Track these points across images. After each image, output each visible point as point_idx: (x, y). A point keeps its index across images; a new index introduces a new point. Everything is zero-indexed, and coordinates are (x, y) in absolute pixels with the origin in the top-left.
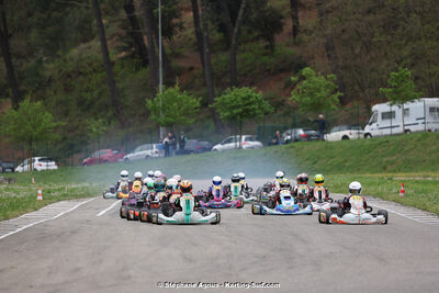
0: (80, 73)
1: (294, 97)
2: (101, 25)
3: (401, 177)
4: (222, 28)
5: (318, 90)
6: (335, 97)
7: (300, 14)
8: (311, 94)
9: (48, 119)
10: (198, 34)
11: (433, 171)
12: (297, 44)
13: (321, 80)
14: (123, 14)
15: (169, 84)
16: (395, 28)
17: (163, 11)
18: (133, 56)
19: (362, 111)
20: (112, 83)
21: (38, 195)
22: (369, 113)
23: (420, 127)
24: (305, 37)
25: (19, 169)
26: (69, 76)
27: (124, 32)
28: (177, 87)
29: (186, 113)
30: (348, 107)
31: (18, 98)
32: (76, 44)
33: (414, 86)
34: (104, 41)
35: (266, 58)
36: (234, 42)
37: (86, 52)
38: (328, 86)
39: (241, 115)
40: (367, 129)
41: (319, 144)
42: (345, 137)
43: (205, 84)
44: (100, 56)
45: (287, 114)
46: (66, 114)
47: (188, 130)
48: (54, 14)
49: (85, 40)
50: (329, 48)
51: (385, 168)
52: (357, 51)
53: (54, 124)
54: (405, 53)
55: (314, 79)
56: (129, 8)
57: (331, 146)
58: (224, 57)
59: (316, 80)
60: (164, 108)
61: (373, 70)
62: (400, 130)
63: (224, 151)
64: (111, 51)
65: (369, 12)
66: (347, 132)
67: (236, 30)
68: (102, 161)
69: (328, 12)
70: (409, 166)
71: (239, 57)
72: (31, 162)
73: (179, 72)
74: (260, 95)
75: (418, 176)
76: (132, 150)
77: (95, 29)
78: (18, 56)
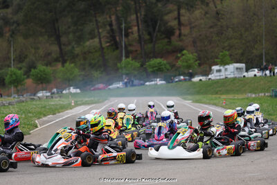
0: (90, 52)
1: (179, 63)
2: (99, 32)
3: (224, 97)
4: (149, 34)
5: (190, 60)
6: (197, 63)
7: (182, 28)
8: (187, 62)
9: (76, 71)
10: (139, 36)
11: (238, 94)
12: (181, 41)
13: (191, 56)
14: (108, 28)
15: (127, 57)
16: (222, 34)
17: (125, 26)
18: (112, 45)
19: (208, 69)
20: (103, 56)
21: (71, 103)
22: (211, 70)
23: (232, 76)
24: (184, 38)
25: (64, 92)
26: (85, 53)
27: (108, 35)
28: (130, 58)
29: (134, 69)
30: (202, 67)
31: (64, 62)
32: (88, 40)
33: (230, 59)
34: (100, 39)
35: (167, 47)
36: (154, 40)
37: (93, 43)
38: (193, 59)
39: (157, 70)
40: (210, 76)
41: (189, 83)
42: (201, 80)
43: (142, 57)
44: (98, 45)
45: (176, 70)
46: (84, 69)
47: (135, 76)
48: (80, 27)
49: (92, 38)
50: (194, 42)
51: (217, 93)
52: (206, 43)
53: (79, 73)
54: (226, 45)
55: (188, 55)
56: (111, 25)
57: (194, 83)
58: (150, 46)
59: (189, 56)
60: (125, 67)
61: (212, 52)
62: (224, 77)
63: (149, 85)
64: (103, 43)
65: (211, 27)
66: (201, 78)
67: (155, 34)
68: (99, 89)
69: (194, 27)
70: (227, 92)
71: (156, 46)
72: (69, 89)
73: (131, 52)
74: (165, 62)
75: (231, 96)
76: (112, 84)
77: (96, 33)
78: (64, 45)
